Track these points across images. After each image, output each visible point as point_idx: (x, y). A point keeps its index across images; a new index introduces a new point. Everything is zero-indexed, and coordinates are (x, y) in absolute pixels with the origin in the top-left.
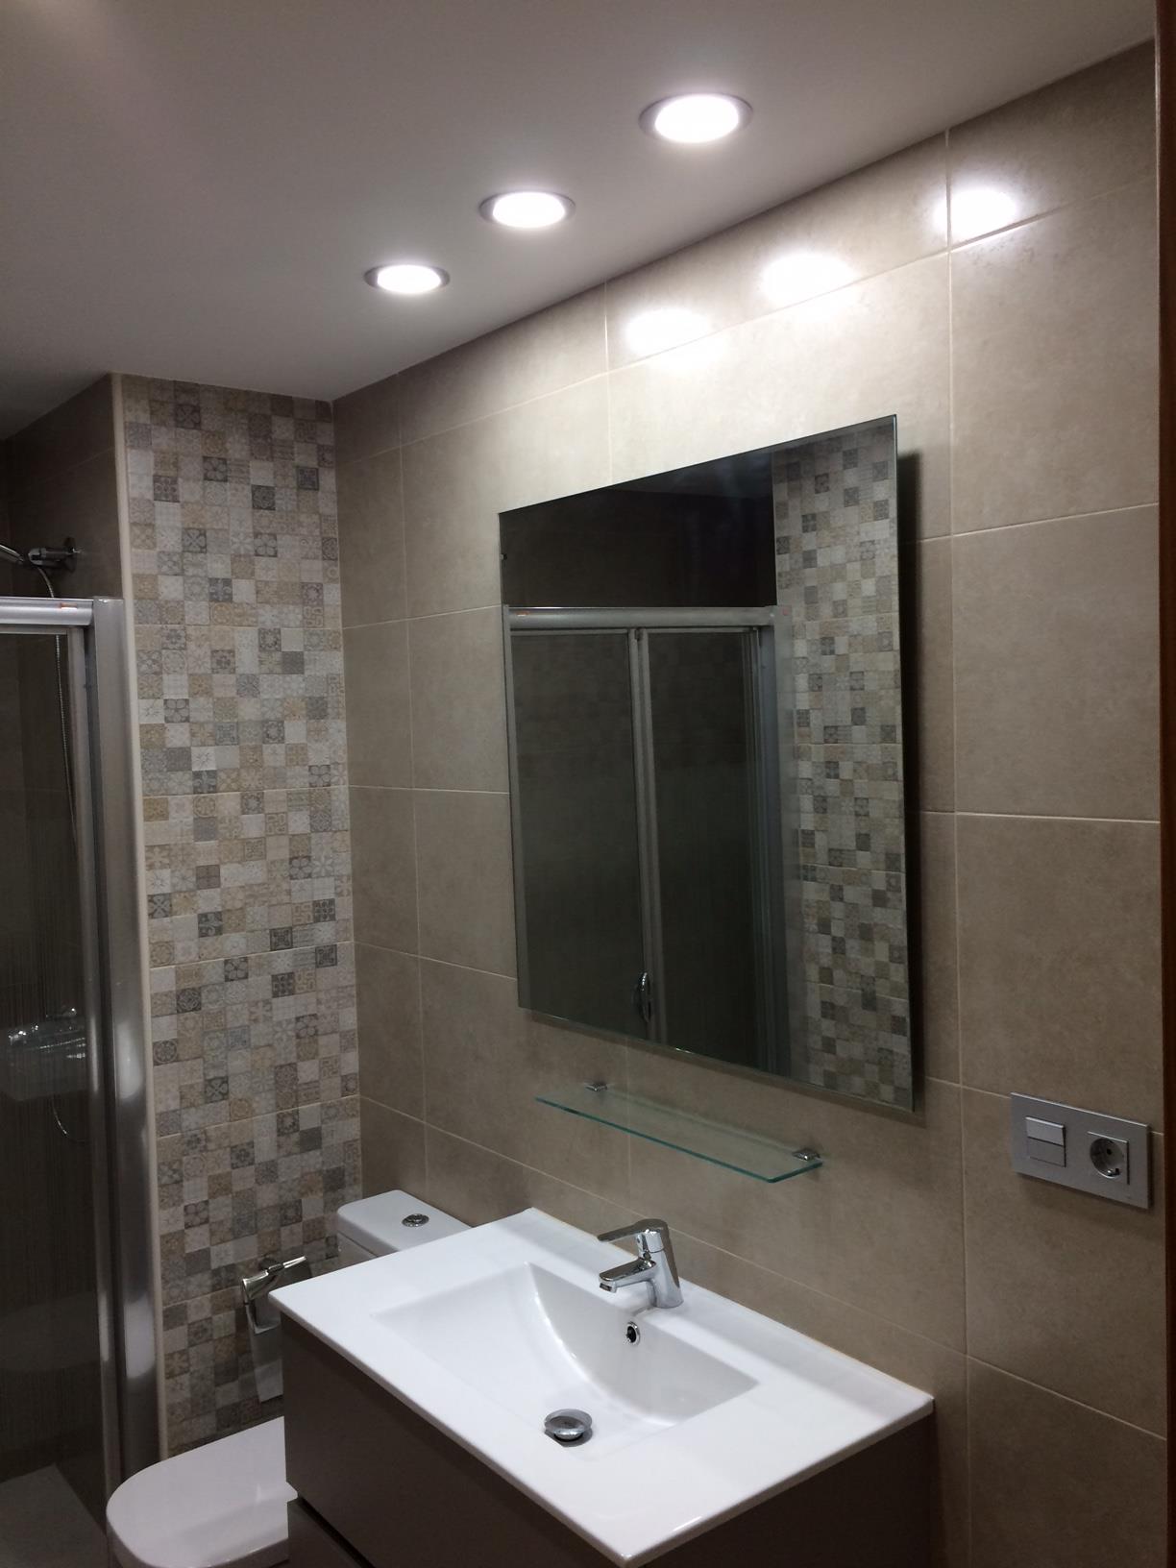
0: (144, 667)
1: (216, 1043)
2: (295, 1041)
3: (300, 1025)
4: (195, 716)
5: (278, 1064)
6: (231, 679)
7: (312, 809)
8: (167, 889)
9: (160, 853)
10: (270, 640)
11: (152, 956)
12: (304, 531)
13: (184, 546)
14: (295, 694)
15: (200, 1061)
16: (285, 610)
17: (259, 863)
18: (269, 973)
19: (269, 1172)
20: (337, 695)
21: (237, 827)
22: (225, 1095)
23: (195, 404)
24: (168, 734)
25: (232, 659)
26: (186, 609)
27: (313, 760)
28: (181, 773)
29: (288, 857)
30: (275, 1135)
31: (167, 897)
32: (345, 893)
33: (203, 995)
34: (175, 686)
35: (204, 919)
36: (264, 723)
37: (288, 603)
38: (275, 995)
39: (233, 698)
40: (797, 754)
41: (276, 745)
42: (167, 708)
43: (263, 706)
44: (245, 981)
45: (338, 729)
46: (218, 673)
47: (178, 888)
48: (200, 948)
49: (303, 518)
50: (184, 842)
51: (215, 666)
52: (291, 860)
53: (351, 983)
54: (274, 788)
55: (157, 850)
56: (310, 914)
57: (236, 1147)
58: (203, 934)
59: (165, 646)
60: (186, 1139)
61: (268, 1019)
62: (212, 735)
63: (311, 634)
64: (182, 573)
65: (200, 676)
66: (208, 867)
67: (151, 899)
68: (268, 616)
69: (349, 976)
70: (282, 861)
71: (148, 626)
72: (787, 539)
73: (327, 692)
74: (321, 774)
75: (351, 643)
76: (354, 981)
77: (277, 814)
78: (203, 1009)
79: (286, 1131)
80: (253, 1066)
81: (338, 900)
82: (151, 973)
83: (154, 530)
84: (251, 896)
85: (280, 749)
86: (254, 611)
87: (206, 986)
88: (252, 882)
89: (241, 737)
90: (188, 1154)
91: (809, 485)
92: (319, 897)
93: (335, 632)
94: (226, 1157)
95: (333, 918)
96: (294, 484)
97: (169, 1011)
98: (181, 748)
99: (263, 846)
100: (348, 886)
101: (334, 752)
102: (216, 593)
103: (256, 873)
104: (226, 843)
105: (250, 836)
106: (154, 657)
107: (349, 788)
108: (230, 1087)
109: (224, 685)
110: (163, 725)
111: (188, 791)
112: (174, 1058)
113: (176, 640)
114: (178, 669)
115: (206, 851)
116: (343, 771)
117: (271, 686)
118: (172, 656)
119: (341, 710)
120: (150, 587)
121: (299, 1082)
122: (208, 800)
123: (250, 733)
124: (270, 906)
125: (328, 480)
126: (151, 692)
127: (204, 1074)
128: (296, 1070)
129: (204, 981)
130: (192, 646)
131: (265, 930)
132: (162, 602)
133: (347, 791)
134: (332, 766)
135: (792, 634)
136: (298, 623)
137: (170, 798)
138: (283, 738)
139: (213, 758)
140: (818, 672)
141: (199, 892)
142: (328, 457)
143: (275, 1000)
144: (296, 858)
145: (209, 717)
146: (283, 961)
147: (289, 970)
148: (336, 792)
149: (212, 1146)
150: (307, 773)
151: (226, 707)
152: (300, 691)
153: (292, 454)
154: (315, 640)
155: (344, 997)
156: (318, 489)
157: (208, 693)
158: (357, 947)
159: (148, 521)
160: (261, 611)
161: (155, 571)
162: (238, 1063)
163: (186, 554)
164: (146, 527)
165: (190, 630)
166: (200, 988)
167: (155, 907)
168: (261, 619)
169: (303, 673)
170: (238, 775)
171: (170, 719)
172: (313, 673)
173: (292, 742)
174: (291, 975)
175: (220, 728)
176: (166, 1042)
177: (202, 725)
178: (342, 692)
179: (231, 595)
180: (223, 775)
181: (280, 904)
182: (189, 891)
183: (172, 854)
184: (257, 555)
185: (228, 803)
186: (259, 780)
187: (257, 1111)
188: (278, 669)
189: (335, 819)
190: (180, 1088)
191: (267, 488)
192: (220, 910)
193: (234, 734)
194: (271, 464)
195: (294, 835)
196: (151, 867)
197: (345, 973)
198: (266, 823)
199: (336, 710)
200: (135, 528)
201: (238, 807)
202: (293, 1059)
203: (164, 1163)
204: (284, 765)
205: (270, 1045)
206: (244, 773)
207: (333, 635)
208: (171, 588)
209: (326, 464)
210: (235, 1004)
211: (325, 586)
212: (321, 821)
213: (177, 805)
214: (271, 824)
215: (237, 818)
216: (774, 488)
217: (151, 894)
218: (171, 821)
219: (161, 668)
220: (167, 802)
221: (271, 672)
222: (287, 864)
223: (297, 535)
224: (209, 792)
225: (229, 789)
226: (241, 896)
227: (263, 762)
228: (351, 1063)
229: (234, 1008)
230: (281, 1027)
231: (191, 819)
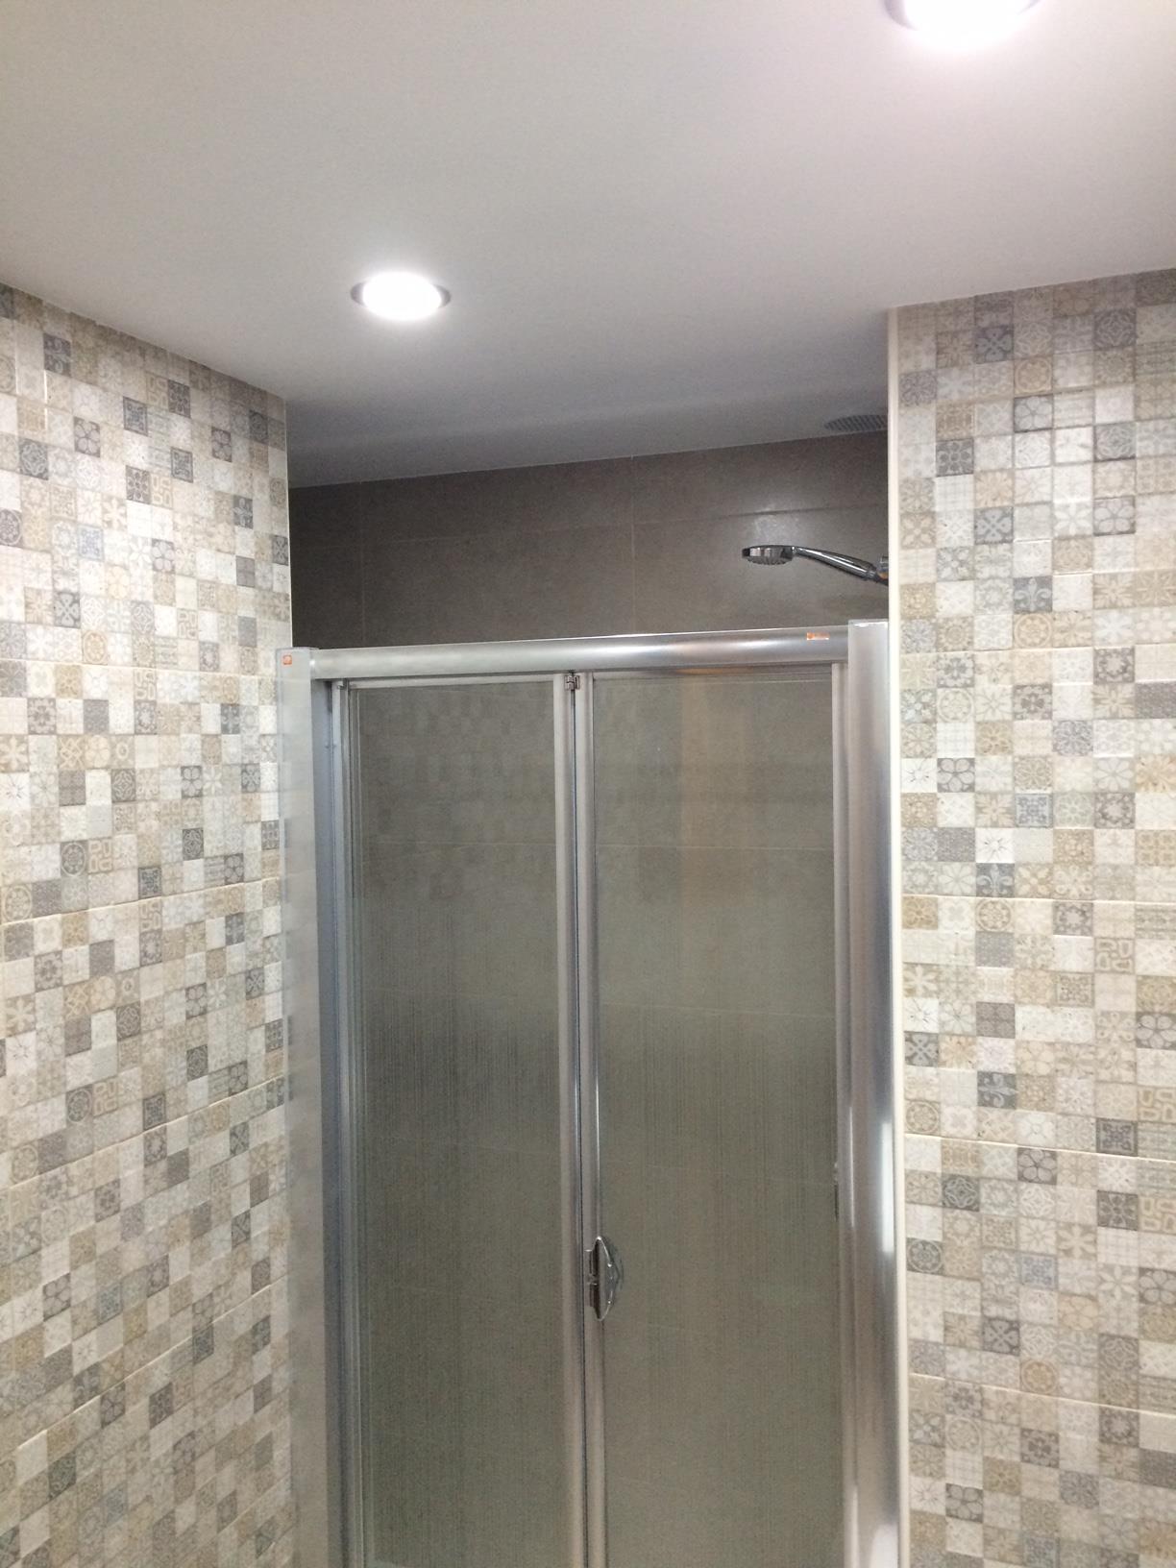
0: (910, 714)
1: (1001, 1267)
2: (1136, 1305)
3: (1147, 1282)
4: (981, 783)
5: (1102, 1330)
6: (1044, 727)
8: (932, 1028)
9: (924, 974)
10: (1115, 664)
11: (908, 1117)
13: (976, 536)
14: (1157, 751)
15: (976, 1284)
16: (1145, 615)
17: (1081, 1011)
18: (1093, 1186)
19: (1082, 1490)
21: (1045, 953)
22: (1014, 1349)
23: (1006, 322)
24: (942, 808)
25: (1047, 699)
26: (976, 628)
28: (957, 865)
29: (1134, 1009)
30: (1095, 1439)
31: (933, 1039)
33: (984, 1192)
34: (956, 740)
35: (987, 1080)
36: (1099, 796)
38: (1103, 1222)
39: (1045, 758)
41: (1118, 831)
42: (942, 771)
43: (1098, 768)
44: (1051, 1188)
46: (1022, 718)
47: (947, 1029)
48: (980, 1121)
50: (960, 963)
51: (1018, 708)
52: (1139, 1016)
54: (1112, 898)
55: (919, 969)
57: (1030, 1431)
58: (986, 1101)
59: (942, 683)
60: (953, 1390)
61: (1087, 1256)
62: (1010, 811)
64: (972, 576)
65: (993, 724)
66: (996, 1006)
67: (909, 1037)
68: (1113, 630)
70: (1123, 1015)
71: (918, 655)
77: (1116, 939)
78: (982, 1211)
79: (1114, 1440)
80: (1060, 1320)
82: (906, 1140)
83: (933, 518)
84: (1064, 1060)
85: (1126, 837)
86: (1087, 622)
87: (990, 1179)
88: (1070, 1039)
89: (1057, 816)
90: (953, 1412)
94: (1015, 1443)
97: (931, 1200)
98: (960, 829)
99: (1089, 987)
102: (1025, 600)
103: (1076, 1027)
104: (1027, 973)
105: (1067, 967)
106: (926, 698)
108: (1023, 1339)
109: (1033, 736)
110: (935, 794)
111: (968, 890)
112: (937, 1269)
113: (959, 675)
114: (960, 715)
115: (995, 983)
117: (1113, 737)
118: (951, 697)
120: (924, 600)
121: (1141, 1372)
122: (999, 907)
123: (1073, 811)
124: (1099, 1082)
126: (918, 750)
127: (982, 1308)
128: (1137, 1350)
129: (985, 1172)
130: (983, 681)
131: (1088, 1117)
132: (941, 621)
137: (941, 898)
138: (1132, 821)
139: (1010, 846)
141: (980, 1039)
143: (1102, 1230)
144: (1149, 1013)
145: (1005, 784)
146: (1118, 1173)
147: (1130, 1189)
149: (991, 1415)
151: (1035, 770)
157: (1005, 749)
159: (926, 508)
160: (1100, 621)
161: (932, 578)
162: (1035, 1307)
163: (979, 548)
164: (924, 515)
165: (982, 659)
166: (978, 1180)
167: (915, 1049)
168: (1100, 634)
170: (1051, 873)
171: (945, 787)
173: (1148, 827)
174: (1132, 1198)
175: (1023, 801)
176: (924, 1243)
177: (994, 796)
179: (1049, 602)
180: (1025, 873)
181: (1116, 1081)
182: (965, 1035)
183: (942, 979)
184: (1098, 534)
185: (1031, 915)
186: (1085, 883)
187: (1067, 1390)
188: (1127, 711)
190: (945, 1314)
191: (1121, 425)
192: (1012, 1070)
193: (1046, 810)
194: (1131, 387)
195: (1146, 977)
196: (910, 992)
198: (1096, 953)
200: (905, 521)
201: (1049, 922)
202: (1131, 1330)
203: (918, 1411)
204: (1133, 862)
205: (1093, 1299)
206: (1059, 872)
208: (954, 599)
210: (1034, 1218)
213: (951, 909)
214: (1106, 955)
215: (1045, 938)
217: (910, 1029)
218: (941, 931)
219: (935, 713)
220: (937, 905)
221: (1114, 717)
222: (1131, 1021)
224: (1001, 896)
225: (1034, 893)
226: (1048, 1056)
227: (1094, 856)
229: (1033, 1223)
230: (1113, 1275)
231: (971, 933)
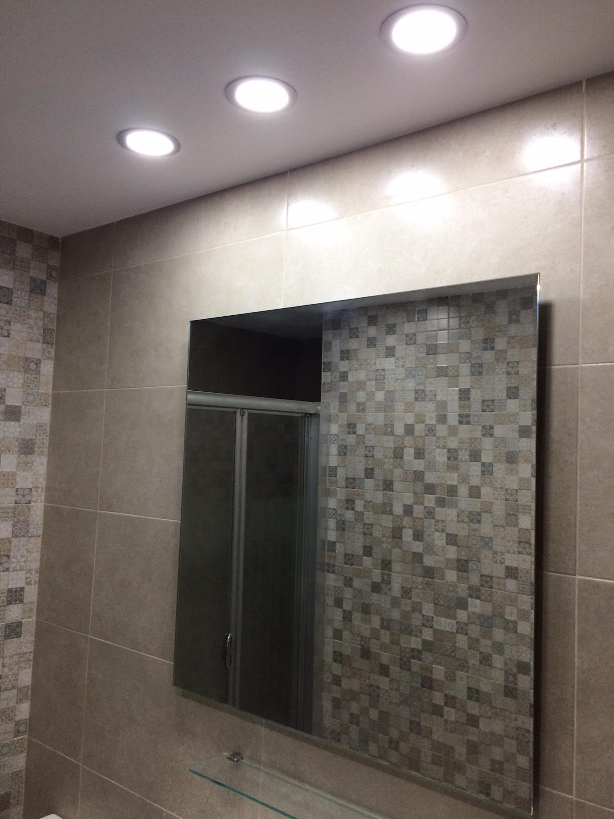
7: (15, 520)
12: (32, 322)
14: (12, 436)
20: (43, 438)
27: (20, 484)
32: (33, 582)
37: (14, 371)
40: (328, 493)
45: (40, 463)
49: (32, 313)
53: (30, 650)
56: (4, 598)
63: (29, 394)
69: (29, 645)
72: (330, 363)
73: (36, 436)
74: (24, 496)
75: (58, 403)
76: (32, 649)
81: (27, 588)
91: (345, 333)
92: (12, 585)
93: (46, 394)
95: (21, 601)
96: (28, 289)
100: (35, 577)
101: (37, 478)
107: (45, 505)
116: (42, 492)
119: (44, 449)
125: (53, 290)
133: (43, 508)
134: (33, 489)
135: (329, 420)
136: (20, 385)
140: (345, 444)
142: (54, 274)
148: (35, 508)
150: (14, 493)
152: (16, 434)
153: (29, 267)
154: (31, 398)
155: (24, 662)
156: (44, 295)
158: (37, 623)
169: (19, 421)
172: (27, 422)
173: (5, 468)
178: (47, 436)
188: (1, 416)
189: (32, 528)
191: (8, 289)
194: (13, 273)
197: (26, 643)
199: (41, 449)
207: (45, 395)
209: (52, 279)
211: (42, 361)
212: (21, 529)
216: (324, 332)
223: (25, 324)
228: (24, 710)
